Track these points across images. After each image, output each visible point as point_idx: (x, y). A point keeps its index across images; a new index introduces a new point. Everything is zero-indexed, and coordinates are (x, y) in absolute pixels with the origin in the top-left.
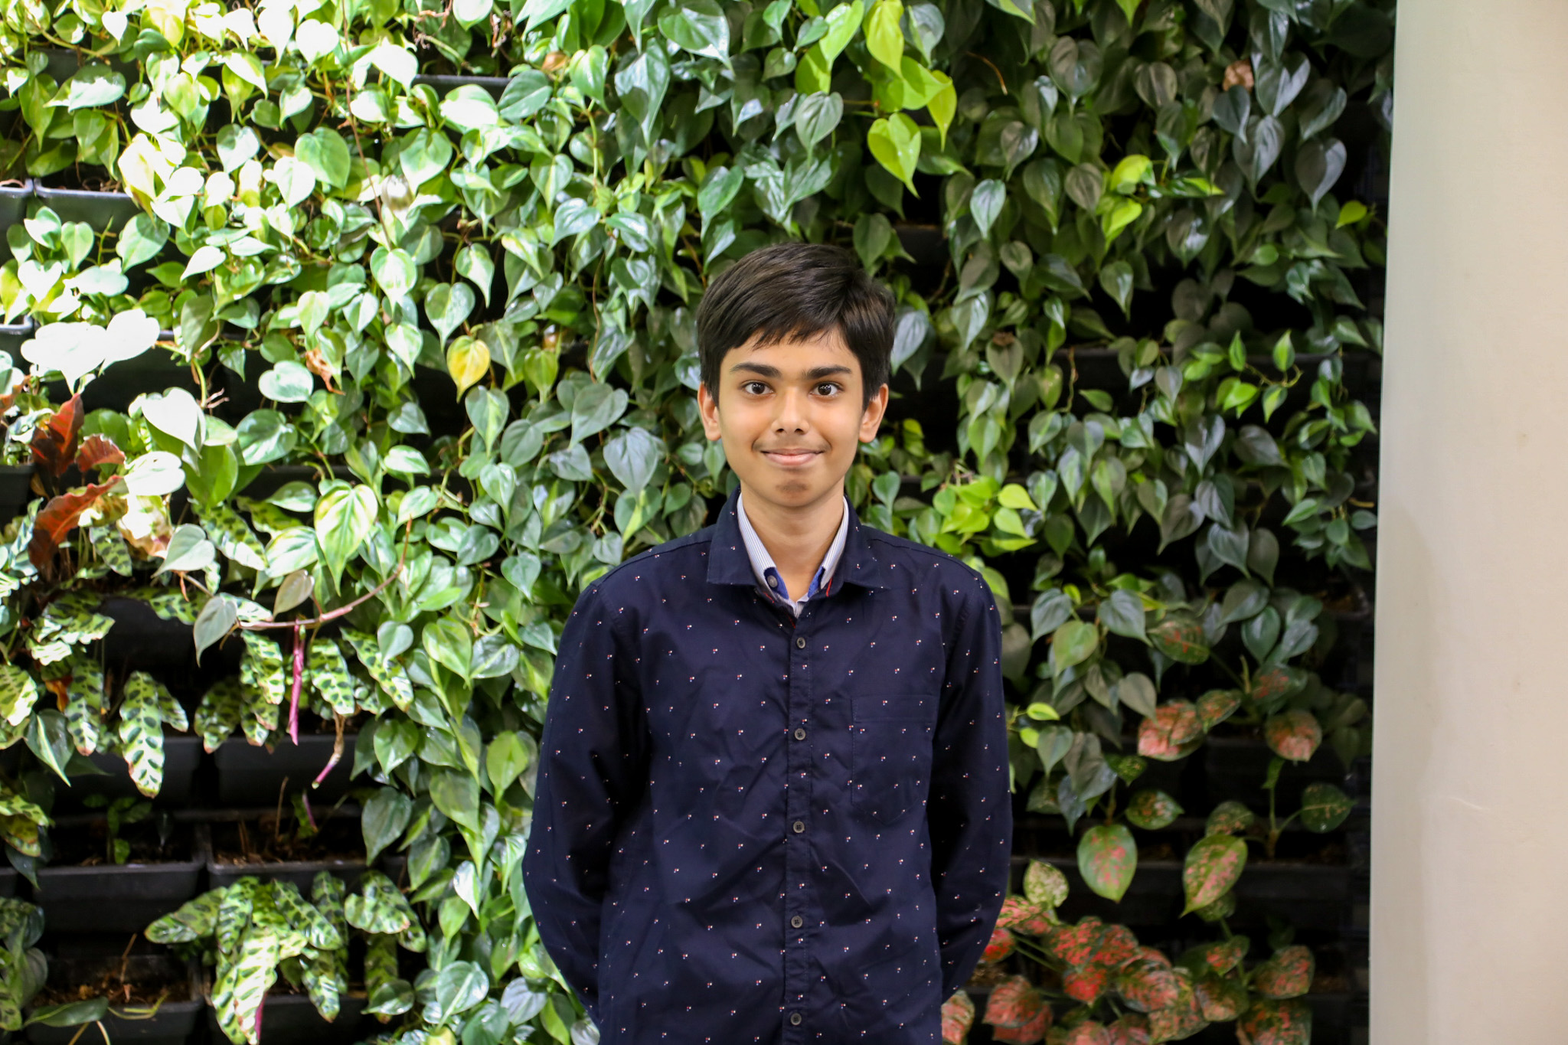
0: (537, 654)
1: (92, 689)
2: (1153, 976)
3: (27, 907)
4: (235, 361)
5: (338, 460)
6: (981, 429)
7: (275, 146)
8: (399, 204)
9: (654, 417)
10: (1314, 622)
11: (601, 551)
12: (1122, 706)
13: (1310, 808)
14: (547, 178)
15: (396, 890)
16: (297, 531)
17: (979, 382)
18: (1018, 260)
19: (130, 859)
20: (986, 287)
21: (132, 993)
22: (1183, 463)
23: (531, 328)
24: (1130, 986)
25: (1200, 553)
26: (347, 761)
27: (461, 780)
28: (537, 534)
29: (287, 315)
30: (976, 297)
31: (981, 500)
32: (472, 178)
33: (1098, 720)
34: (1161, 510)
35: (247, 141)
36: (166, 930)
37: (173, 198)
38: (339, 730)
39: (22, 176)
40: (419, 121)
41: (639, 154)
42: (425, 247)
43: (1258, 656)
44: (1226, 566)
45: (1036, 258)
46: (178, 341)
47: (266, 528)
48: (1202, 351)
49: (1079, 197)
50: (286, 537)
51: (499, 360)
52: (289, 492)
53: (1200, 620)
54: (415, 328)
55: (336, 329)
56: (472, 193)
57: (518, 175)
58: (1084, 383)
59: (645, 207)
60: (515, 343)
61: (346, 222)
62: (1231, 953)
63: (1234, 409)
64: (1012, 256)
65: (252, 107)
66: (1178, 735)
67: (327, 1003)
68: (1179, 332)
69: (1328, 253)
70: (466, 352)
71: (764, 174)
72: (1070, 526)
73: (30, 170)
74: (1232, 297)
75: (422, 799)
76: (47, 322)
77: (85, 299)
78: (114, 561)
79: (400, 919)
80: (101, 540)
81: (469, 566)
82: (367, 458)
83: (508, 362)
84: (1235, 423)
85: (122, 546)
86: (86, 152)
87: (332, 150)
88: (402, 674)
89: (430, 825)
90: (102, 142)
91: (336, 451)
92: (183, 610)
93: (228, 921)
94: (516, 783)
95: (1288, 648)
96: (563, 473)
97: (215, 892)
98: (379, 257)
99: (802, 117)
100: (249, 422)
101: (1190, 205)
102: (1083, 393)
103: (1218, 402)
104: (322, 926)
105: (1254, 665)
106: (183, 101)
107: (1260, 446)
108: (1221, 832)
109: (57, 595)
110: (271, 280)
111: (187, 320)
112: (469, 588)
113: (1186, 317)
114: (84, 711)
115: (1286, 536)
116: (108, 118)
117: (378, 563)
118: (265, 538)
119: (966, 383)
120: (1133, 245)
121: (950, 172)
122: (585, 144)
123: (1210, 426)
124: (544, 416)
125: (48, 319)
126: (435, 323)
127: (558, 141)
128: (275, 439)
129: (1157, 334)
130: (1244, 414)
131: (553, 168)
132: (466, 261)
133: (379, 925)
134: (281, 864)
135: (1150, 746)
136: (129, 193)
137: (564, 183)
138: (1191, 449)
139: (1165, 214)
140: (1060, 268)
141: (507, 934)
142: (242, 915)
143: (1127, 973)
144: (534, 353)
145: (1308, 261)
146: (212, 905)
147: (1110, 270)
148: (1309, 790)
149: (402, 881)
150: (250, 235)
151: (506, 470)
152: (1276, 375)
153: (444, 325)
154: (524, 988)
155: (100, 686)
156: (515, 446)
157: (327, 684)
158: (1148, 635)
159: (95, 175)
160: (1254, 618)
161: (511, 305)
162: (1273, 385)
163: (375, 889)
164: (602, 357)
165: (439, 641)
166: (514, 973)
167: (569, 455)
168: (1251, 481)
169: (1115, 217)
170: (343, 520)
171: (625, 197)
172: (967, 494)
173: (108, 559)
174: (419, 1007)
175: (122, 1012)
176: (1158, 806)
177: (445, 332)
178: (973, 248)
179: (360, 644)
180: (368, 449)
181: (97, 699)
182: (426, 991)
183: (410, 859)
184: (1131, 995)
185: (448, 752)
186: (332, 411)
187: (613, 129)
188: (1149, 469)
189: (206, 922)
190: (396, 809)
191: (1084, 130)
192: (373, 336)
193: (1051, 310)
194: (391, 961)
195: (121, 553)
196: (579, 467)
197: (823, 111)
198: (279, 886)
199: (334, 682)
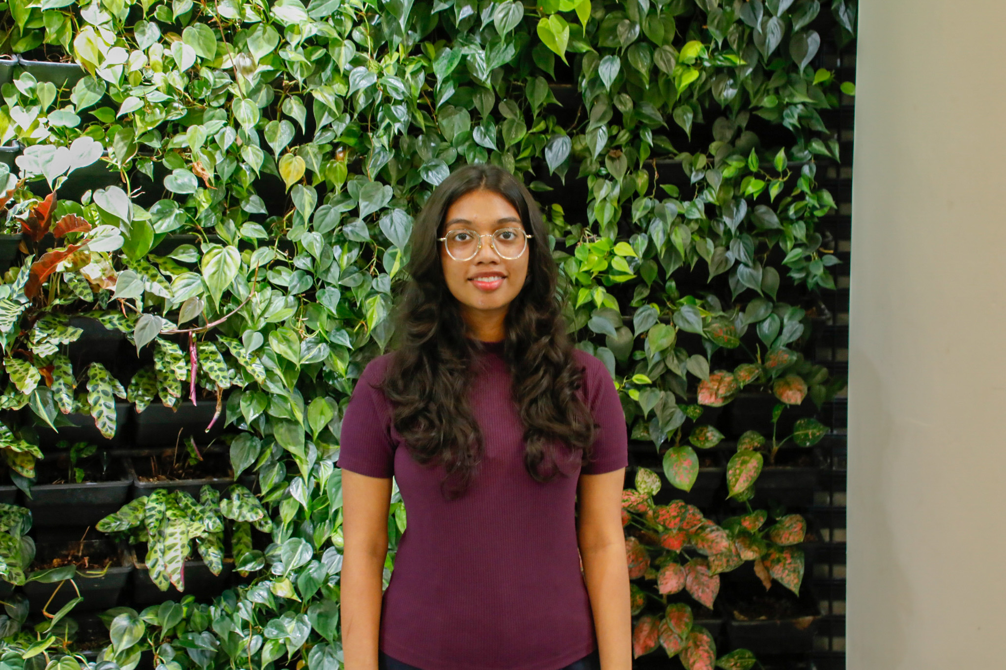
0: (338, 349)
1: (65, 373)
2: (713, 535)
3: (24, 510)
4: (147, 169)
5: (211, 230)
6: (602, 209)
7: (169, 34)
8: (247, 71)
9: (406, 202)
10: (800, 322)
11: (377, 285)
12: (689, 374)
13: (799, 433)
14: (339, 54)
15: (252, 495)
16: (187, 275)
17: (601, 180)
18: (625, 105)
19: (85, 479)
20: (606, 122)
21: (89, 563)
22: (722, 228)
23: (329, 148)
24: (700, 541)
25: (732, 282)
26: (223, 416)
27: (293, 427)
28: (337, 275)
29: (179, 140)
30: (600, 127)
31: (603, 251)
32: (291, 55)
33: (674, 383)
34: (710, 257)
35: (153, 31)
36: (110, 524)
37: (110, 66)
38: (219, 397)
39: (10, 52)
40: (258, 19)
41: (397, 39)
42: (264, 98)
43: (767, 343)
44: (748, 289)
45: (635, 104)
46: (111, 156)
47: (168, 273)
48: (733, 160)
49: (662, 67)
50: (182, 278)
51: (310, 168)
52: (181, 251)
53: (733, 322)
54: (258, 148)
55: (209, 149)
56: (292, 63)
57: (320, 53)
58: (662, 180)
59: (401, 73)
60: (320, 157)
61: (215, 82)
62: (757, 519)
63: (752, 195)
64: (621, 102)
65: (155, 10)
66: (722, 392)
67: (214, 565)
68: (717, 149)
69: (808, 100)
70: (291, 163)
71: (473, 52)
72: (655, 267)
73: (14, 49)
74: (748, 128)
75: (269, 439)
76: (29, 145)
77: (51, 129)
78: (81, 293)
79: (257, 513)
80: (71, 280)
81: (294, 296)
82: (228, 230)
83: (316, 169)
84: (752, 203)
85: (85, 284)
86: (51, 37)
87: (205, 37)
88: (258, 362)
89: (272, 454)
90: (61, 31)
91: (209, 225)
92: (121, 324)
93: (152, 516)
94: (326, 428)
95: (785, 338)
96: (352, 238)
97: (140, 499)
98: (237, 103)
99: (498, 16)
100: (156, 207)
101: (725, 71)
102: (661, 186)
103: (741, 191)
104: (210, 518)
105: (764, 350)
106: (114, 5)
107: (767, 217)
108: (746, 449)
109: (41, 315)
110: (169, 118)
111: (118, 143)
112: (296, 308)
113: (721, 140)
114: (62, 387)
115: (784, 271)
116: (65, 16)
117: (239, 295)
118: (169, 279)
119: (593, 181)
120: (691, 96)
121: (584, 51)
122: (362, 33)
123: (738, 206)
124: (339, 202)
125: (30, 143)
126: (271, 145)
127: (345, 31)
128: (173, 217)
129: (705, 150)
130: (758, 198)
131: (343, 48)
132: (288, 106)
133: (244, 517)
134: (178, 481)
135: (704, 398)
136: (78, 62)
137: (350, 58)
138: (726, 219)
139: (711, 77)
140: (650, 110)
141: (323, 520)
142: (160, 512)
143: (696, 533)
144: (333, 163)
145: (795, 105)
146: (139, 507)
147: (678, 111)
148: (798, 422)
149: (256, 490)
150: (157, 89)
151: (317, 236)
152: (775, 174)
153: (277, 147)
154: (335, 552)
155: (70, 372)
156: (322, 221)
157: (211, 369)
158: (704, 332)
159: (56, 52)
160: (764, 320)
161: (317, 133)
162: (773, 180)
163: (239, 496)
164: (374, 166)
165: (279, 342)
166: (328, 543)
167: (355, 226)
168: (761, 238)
169: (684, 78)
170: (219, 267)
171: (387, 66)
172: (594, 248)
173: (77, 292)
174: (268, 566)
175: (85, 573)
176: (709, 434)
177: (277, 151)
178: (597, 98)
179: (230, 344)
180: (229, 224)
181: (70, 379)
182: (273, 556)
183: (261, 476)
184: (700, 546)
185: (286, 409)
186: (207, 200)
187: (379, 24)
188: (701, 232)
189: (136, 517)
190: (251, 446)
191: (665, 26)
192: (234, 153)
193: (645, 135)
194: (247, 539)
195: (85, 288)
196: (362, 234)
197: (511, 12)
198: (180, 495)
199: (216, 368)
